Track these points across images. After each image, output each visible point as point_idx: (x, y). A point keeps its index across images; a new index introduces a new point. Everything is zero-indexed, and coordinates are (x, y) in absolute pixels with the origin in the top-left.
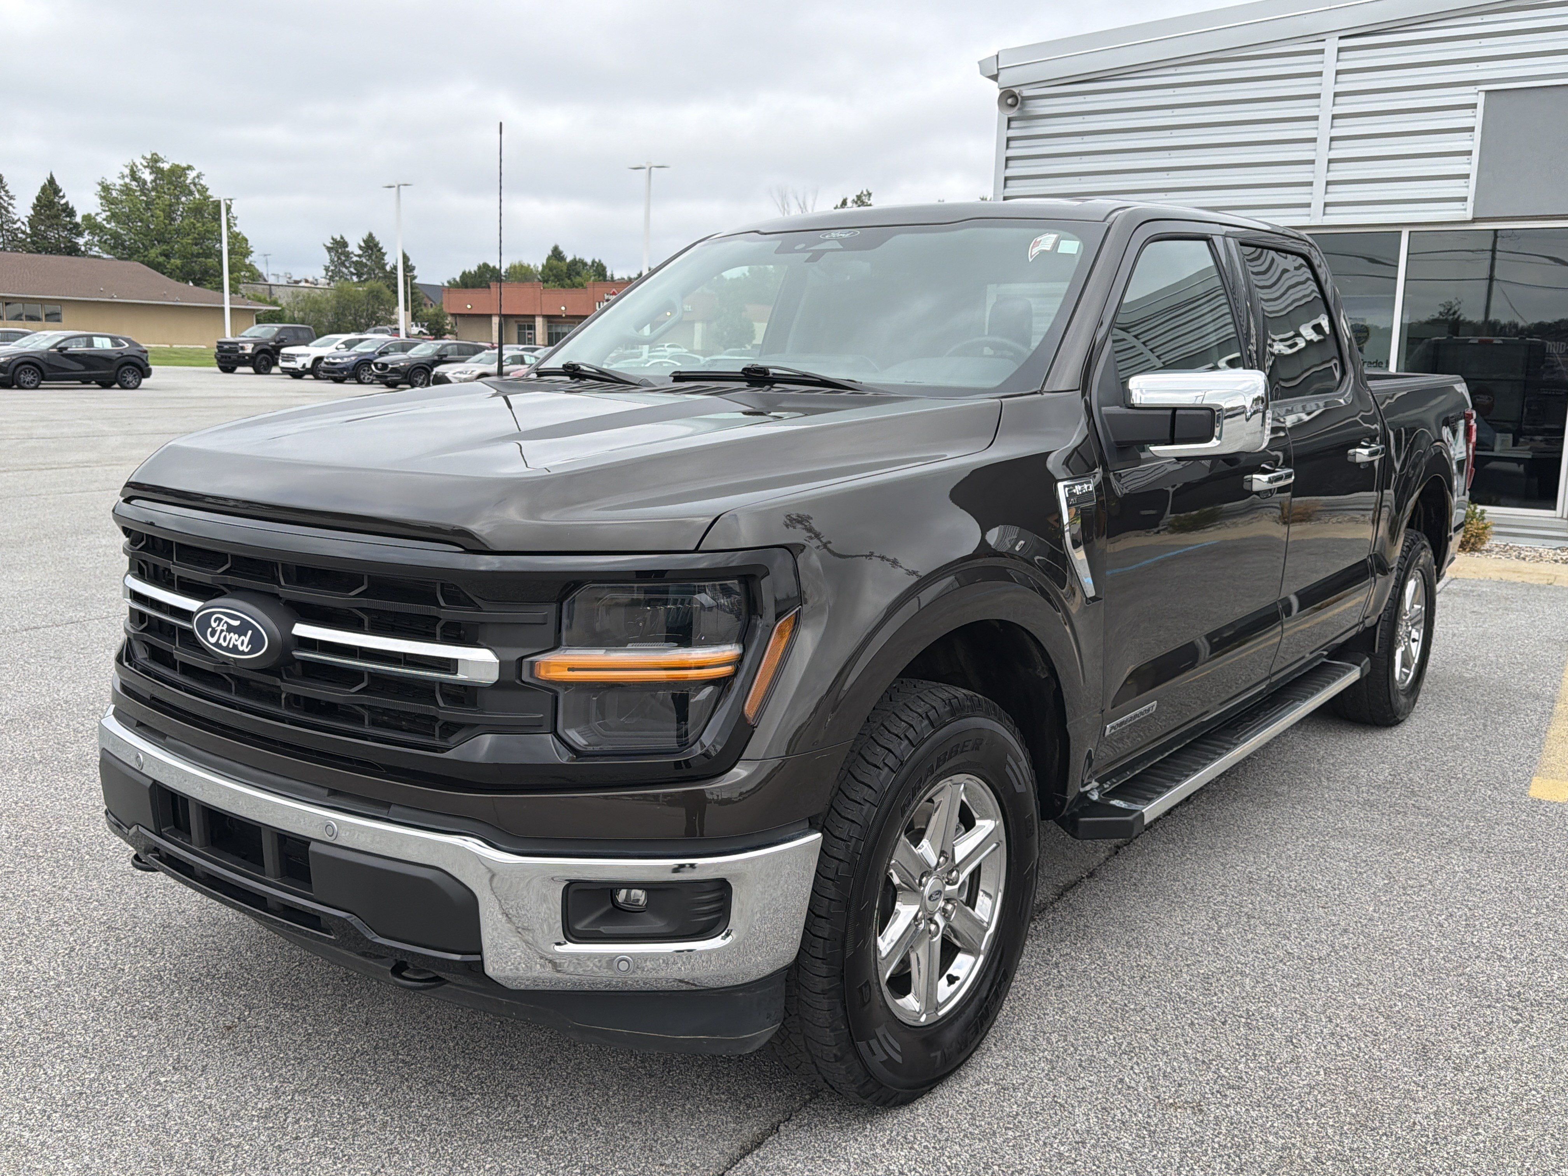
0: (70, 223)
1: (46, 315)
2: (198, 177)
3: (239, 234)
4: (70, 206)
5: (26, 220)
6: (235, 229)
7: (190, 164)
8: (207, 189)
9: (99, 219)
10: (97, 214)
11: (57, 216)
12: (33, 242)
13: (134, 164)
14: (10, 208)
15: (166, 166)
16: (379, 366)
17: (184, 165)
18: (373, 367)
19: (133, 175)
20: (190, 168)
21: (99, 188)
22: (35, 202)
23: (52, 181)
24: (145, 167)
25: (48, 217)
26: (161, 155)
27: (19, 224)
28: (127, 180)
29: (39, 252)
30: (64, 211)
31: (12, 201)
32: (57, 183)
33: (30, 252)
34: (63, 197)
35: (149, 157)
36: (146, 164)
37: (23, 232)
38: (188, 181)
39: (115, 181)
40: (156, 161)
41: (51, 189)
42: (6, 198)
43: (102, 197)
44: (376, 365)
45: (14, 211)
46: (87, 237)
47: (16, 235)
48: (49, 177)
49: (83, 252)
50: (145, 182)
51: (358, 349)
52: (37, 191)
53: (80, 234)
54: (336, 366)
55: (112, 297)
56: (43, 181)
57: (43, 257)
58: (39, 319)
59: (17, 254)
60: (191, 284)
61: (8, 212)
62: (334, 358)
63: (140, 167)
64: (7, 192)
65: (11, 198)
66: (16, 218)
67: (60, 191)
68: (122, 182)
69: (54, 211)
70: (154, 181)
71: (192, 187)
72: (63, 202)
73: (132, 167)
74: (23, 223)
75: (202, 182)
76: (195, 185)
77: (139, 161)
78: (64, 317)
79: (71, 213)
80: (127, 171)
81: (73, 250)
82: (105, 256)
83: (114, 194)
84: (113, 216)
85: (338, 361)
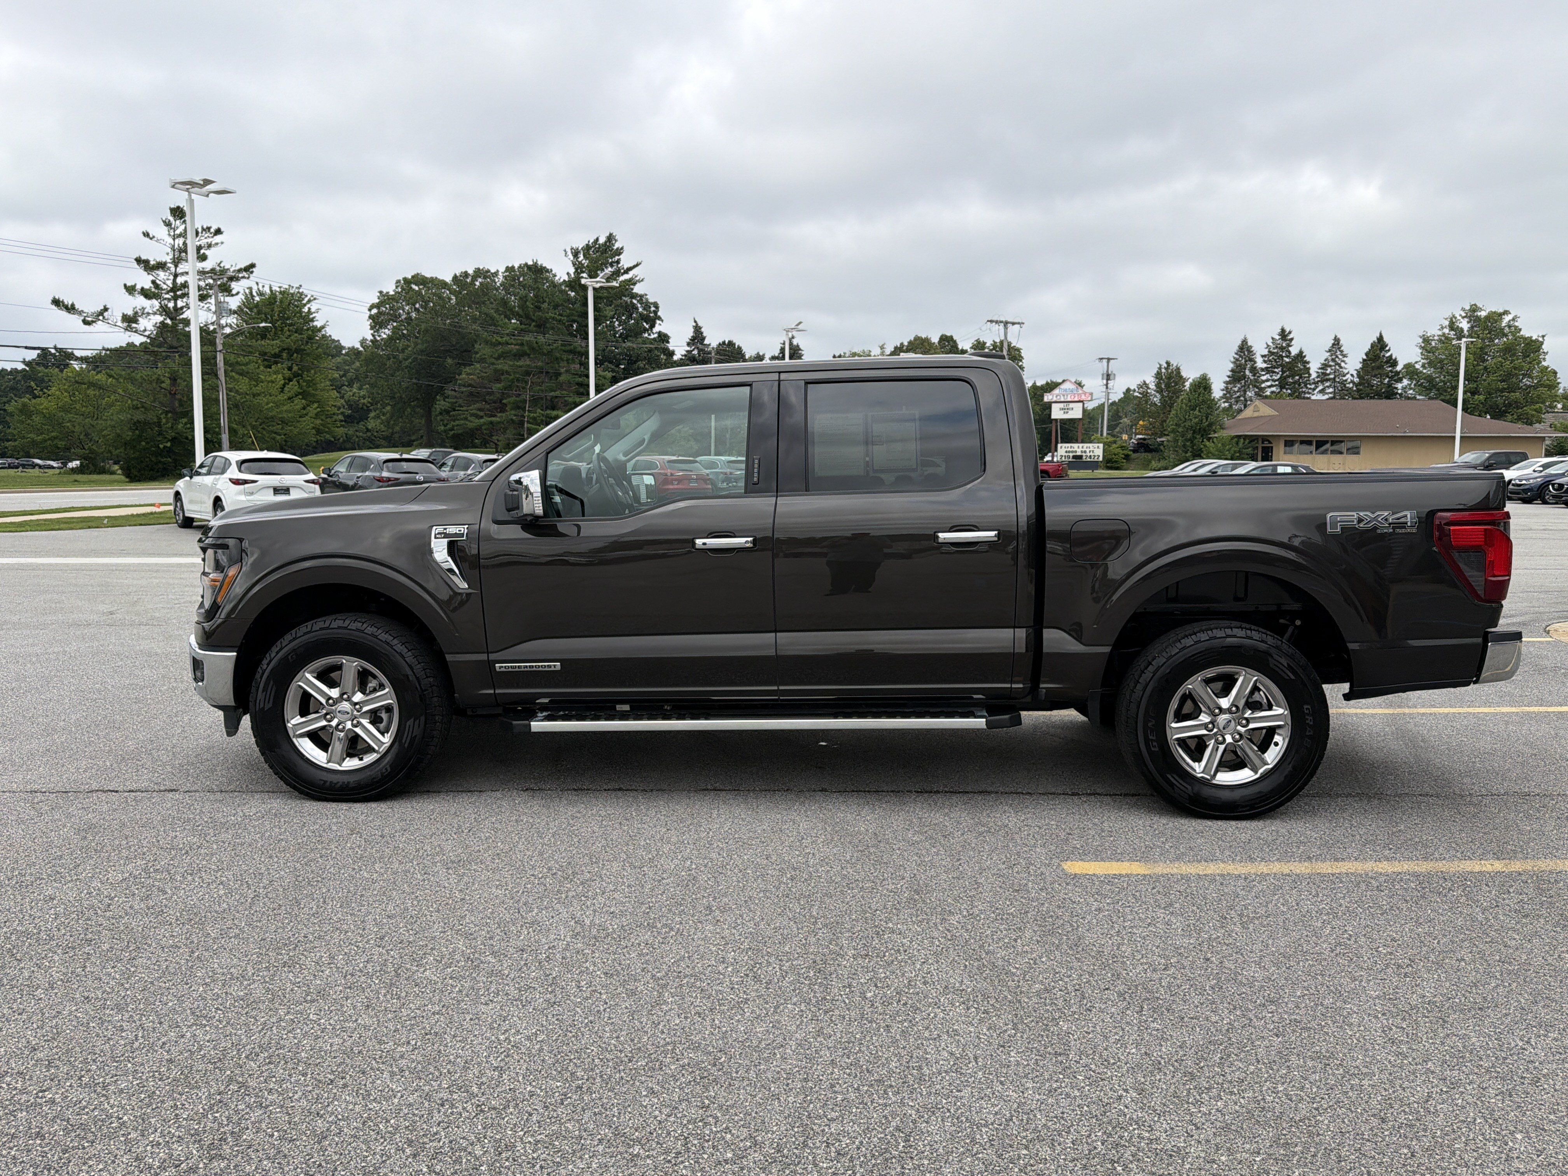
0: (1391, 371)
1: (1348, 450)
2: (1513, 320)
3: (1547, 368)
4: (1394, 357)
5: (1355, 373)
6: (1543, 363)
7: (1507, 309)
8: (1520, 330)
9: (1417, 366)
10: (1416, 362)
11: (1381, 367)
12: (1358, 390)
13: (1454, 316)
14: (1343, 364)
15: (1483, 314)
16: (1556, 486)
17: (1501, 310)
18: (1550, 487)
19: (1452, 326)
20: (1506, 312)
21: (1421, 340)
22: (1365, 357)
23: (1380, 339)
24: (1463, 318)
25: (1373, 368)
26: (1480, 305)
27: (1348, 376)
28: (1446, 331)
29: (1362, 398)
30: (1387, 362)
31: (1345, 359)
32: (1385, 340)
33: (1354, 398)
34: (1389, 350)
35: (1468, 308)
36: (1464, 315)
37: (1352, 382)
38: (1503, 325)
39: (1434, 331)
40: (1474, 311)
41: (1380, 345)
42: (1340, 357)
43: (1421, 347)
44: (1553, 485)
45: (1346, 366)
46: (1406, 382)
47: (1345, 385)
48: (1378, 335)
49: (1401, 395)
50: (1462, 330)
51: (1552, 471)
52: (1367, 347)
53: (1400, 380)
54: (1521, 488)
55: (1405, 432)
56: (1374, 339)
57: (1366, 402)
58: (1341, 453)
59: (1343, 401)
60: (1488, 417)
61: (1341, 367)
62: (1521, 480)
63: (1459, 318)
64: (1342, 351)
65: (1345, 356)
66: (1346, 371)
67: (1387, 346)
68: (1440, 333)
69: (1378, 363)
70: (1472, 327)
71: (1507, 329)
72: (1388, 355)
73: (1451, 319)
74: (1352, 375)
75: (1516, 324)
76: (1510, 327)
77: (1458, 313)
78: (1362, 450)
79: (1394, 363)
80: (1447, 323)
81: (1390, 394)
82: (1418, 397)
83: (1433, 344)
84: (1431, 364)
85: (1524, 482)
